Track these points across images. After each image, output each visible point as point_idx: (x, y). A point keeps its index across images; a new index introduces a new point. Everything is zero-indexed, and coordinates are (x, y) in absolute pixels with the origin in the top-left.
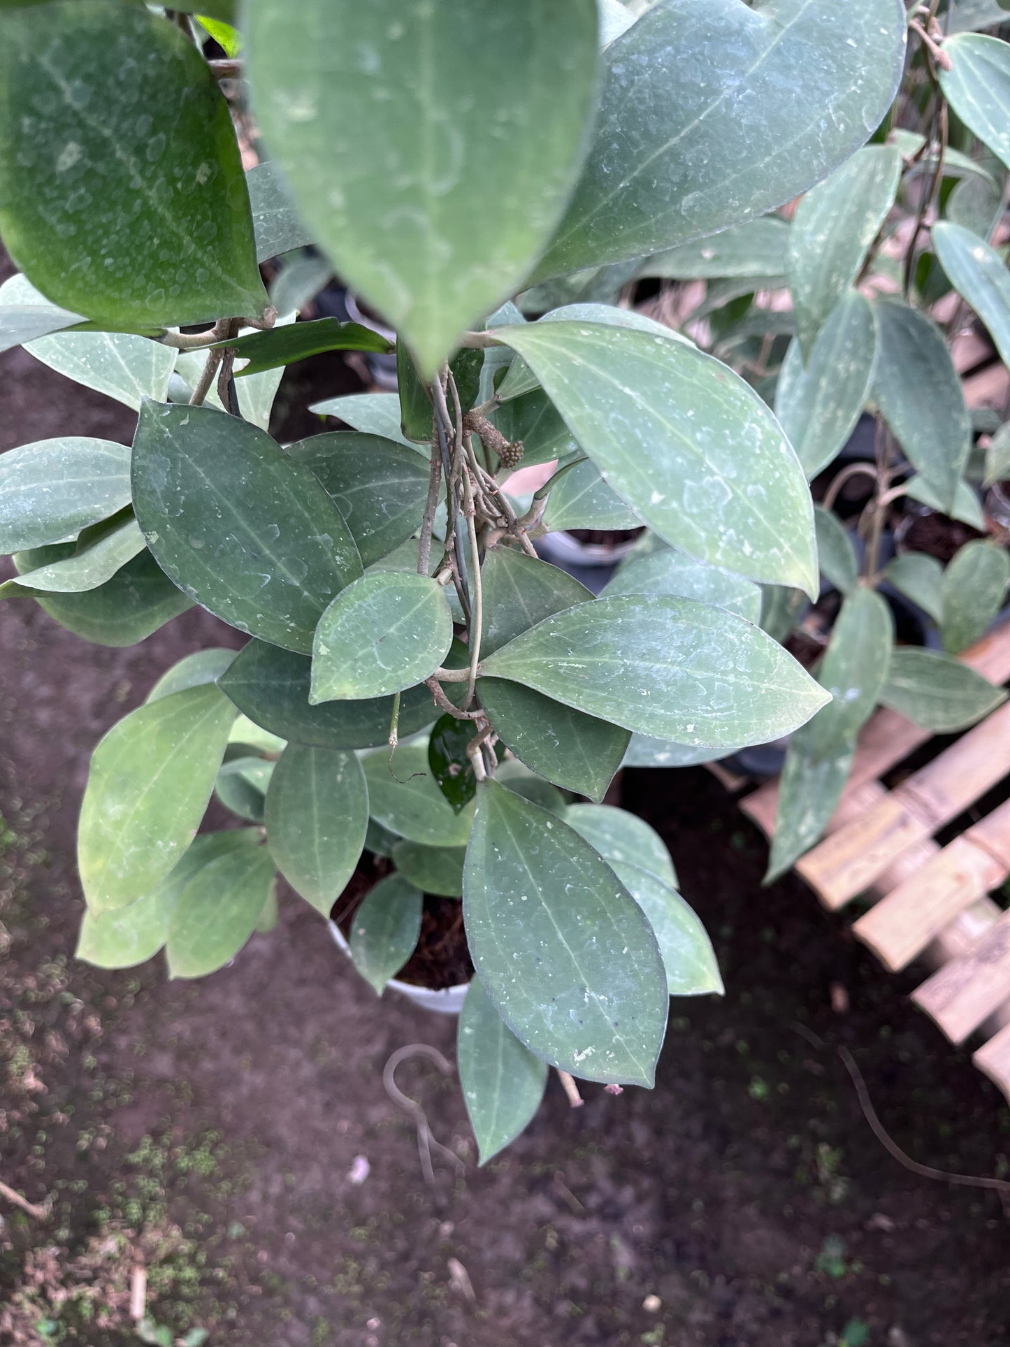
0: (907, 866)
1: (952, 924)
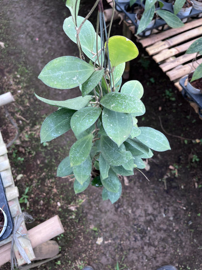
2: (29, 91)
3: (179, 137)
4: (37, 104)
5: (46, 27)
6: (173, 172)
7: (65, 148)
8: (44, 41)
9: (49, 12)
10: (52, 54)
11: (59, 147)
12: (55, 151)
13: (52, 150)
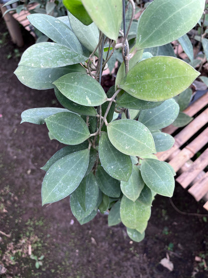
0: (174, 154)
1: (183, 165)
2: (2, 191)
3: (196, 214)
4: (17, 208)
5: (9, 97)
6: (201, 265)
7: (63, 263)
8: (9, 116)
9: (8, 77)
10: (23, 132)
11: (56, 263)
12: (53, 271)
13: (48, 269)
